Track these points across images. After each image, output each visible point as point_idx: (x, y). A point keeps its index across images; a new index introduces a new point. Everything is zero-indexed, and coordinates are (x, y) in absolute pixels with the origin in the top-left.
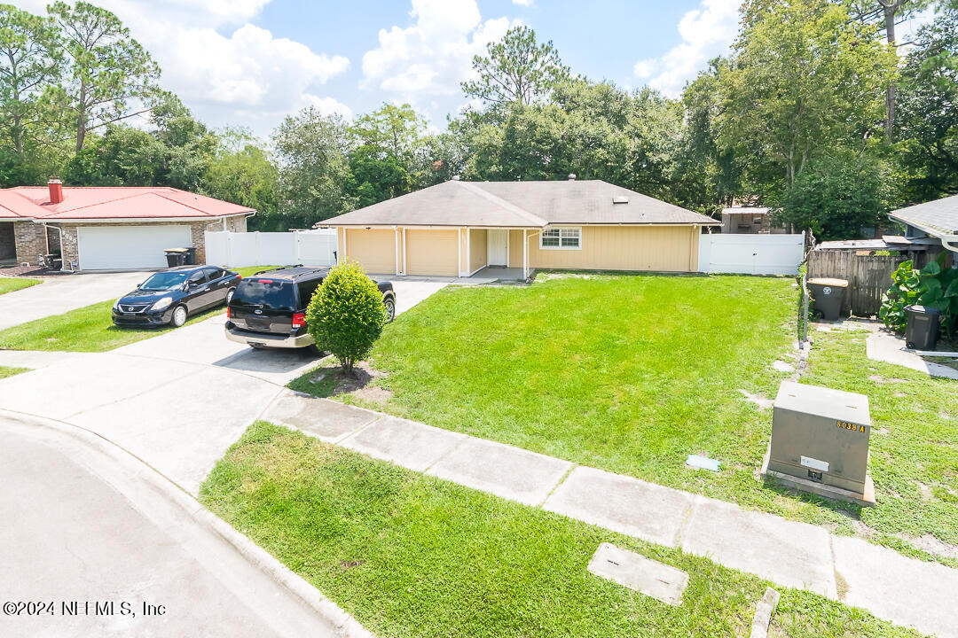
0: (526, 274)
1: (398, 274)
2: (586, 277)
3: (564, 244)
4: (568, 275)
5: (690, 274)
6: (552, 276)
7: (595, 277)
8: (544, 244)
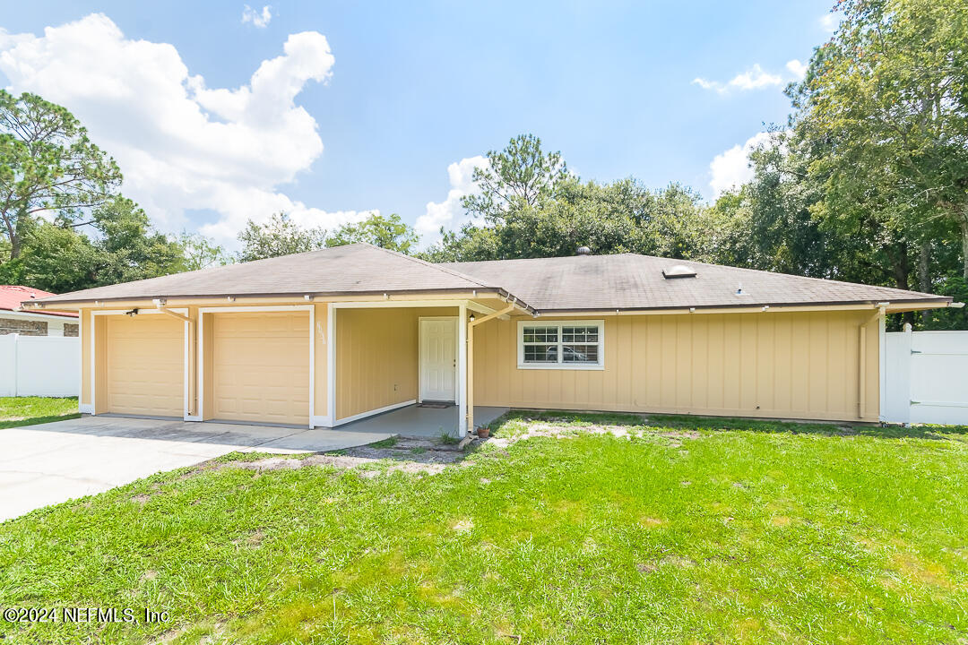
0: (465, 424)
1: (187, 418)
2: (620, 432)
3: (567, 359)
4: (577, 427)
5: (857, 427)
6: (537, 429)
7: (640, 432)
8: (528, 358)
